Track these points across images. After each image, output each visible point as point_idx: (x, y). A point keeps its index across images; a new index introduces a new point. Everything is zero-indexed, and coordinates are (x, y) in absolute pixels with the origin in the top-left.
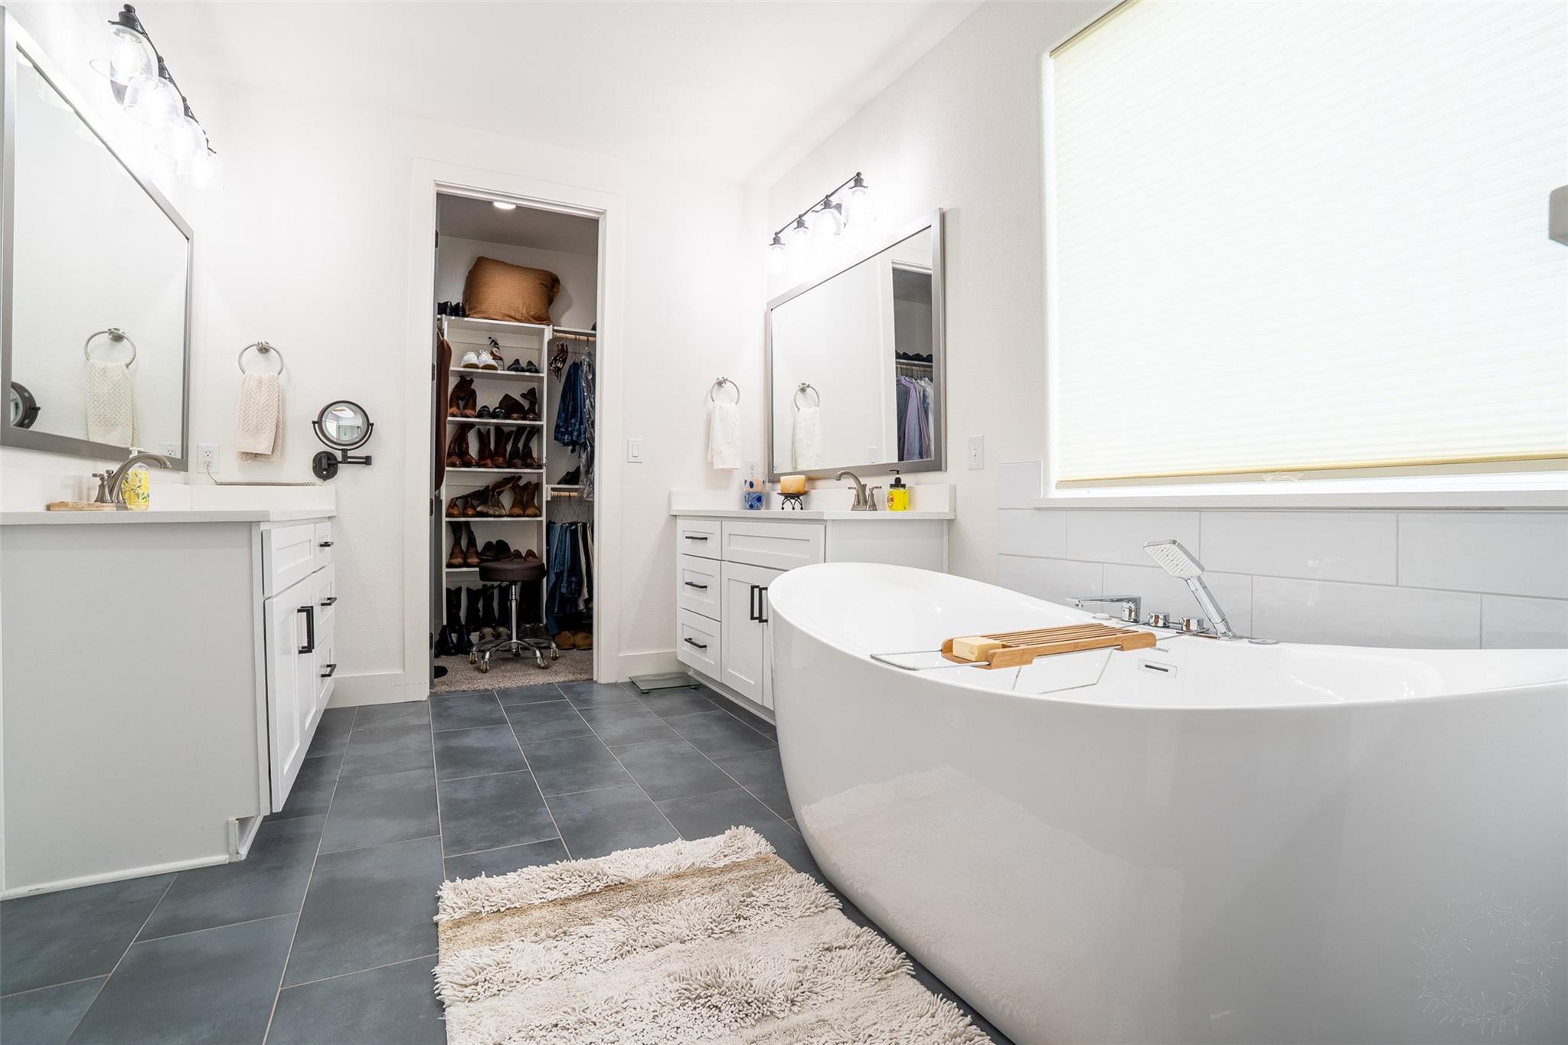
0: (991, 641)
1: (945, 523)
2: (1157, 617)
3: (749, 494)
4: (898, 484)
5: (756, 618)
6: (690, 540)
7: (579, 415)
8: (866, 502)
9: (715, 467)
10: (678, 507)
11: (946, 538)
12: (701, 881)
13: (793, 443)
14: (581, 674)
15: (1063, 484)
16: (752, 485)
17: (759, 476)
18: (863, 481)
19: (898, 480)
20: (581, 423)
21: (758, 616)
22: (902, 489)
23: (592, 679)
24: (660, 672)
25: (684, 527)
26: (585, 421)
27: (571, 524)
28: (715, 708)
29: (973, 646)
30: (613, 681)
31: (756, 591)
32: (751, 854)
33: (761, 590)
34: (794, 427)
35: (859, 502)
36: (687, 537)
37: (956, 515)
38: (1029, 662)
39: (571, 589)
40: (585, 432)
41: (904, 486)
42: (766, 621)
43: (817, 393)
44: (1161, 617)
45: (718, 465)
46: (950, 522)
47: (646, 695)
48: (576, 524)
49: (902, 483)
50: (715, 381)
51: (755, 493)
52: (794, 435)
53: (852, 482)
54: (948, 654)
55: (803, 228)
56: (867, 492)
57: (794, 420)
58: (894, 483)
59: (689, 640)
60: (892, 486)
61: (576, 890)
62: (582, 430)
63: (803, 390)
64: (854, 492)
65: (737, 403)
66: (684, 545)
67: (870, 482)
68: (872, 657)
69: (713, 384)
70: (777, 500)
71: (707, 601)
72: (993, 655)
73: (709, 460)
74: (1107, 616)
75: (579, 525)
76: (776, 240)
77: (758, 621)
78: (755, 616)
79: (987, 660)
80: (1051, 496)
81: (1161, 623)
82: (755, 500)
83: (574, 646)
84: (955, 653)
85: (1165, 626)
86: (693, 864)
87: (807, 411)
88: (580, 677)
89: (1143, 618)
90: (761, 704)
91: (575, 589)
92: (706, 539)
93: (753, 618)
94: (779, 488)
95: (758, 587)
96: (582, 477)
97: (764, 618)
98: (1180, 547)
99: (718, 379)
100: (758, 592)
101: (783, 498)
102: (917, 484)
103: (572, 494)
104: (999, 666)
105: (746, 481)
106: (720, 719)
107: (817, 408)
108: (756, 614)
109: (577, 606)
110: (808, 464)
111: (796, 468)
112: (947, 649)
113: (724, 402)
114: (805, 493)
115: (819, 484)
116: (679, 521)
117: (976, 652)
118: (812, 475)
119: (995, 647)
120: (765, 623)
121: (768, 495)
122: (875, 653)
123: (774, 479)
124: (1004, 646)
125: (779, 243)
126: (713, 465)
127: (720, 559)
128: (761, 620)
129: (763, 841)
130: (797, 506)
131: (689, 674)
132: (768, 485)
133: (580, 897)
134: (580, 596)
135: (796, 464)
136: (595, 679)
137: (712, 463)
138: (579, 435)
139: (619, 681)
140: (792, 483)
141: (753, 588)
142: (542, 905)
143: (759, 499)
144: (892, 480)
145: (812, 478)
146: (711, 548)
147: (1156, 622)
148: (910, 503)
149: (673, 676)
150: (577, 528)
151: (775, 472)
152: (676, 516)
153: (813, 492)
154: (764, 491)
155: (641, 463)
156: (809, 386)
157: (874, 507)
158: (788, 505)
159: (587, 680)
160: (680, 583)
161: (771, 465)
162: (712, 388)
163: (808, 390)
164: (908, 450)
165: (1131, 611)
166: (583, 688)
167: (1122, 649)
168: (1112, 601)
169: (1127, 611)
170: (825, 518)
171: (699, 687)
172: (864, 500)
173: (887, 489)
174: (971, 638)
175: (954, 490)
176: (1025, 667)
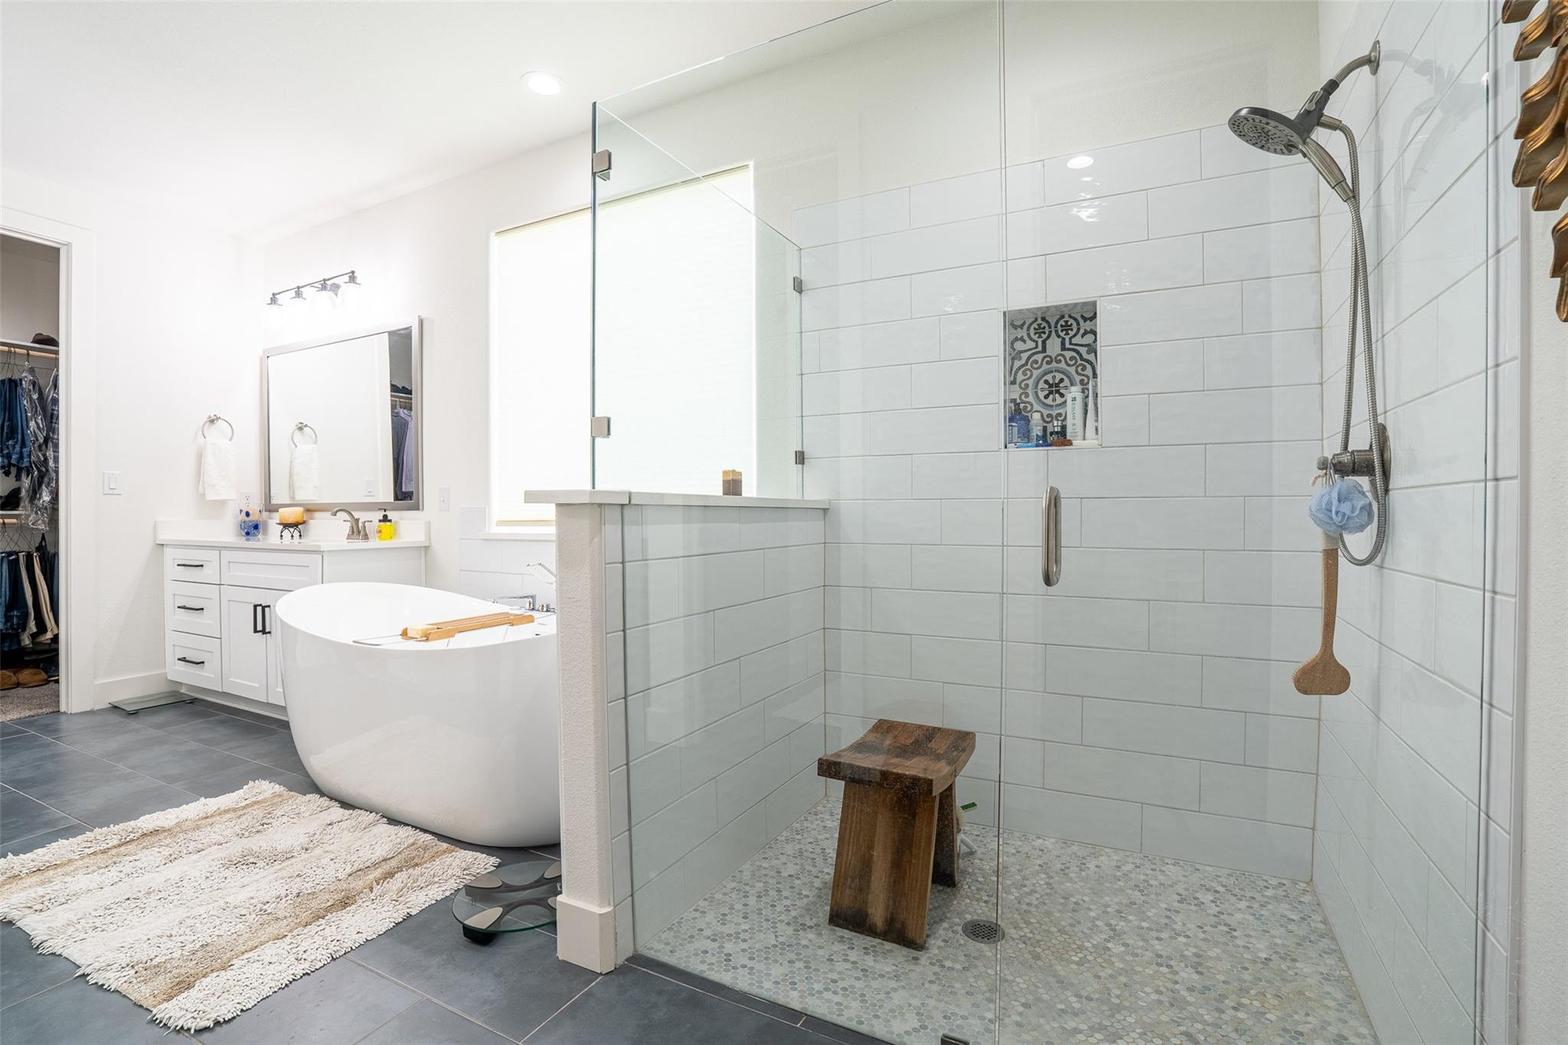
0: (430, 626)
1: (423, 550)
2: (543, 606)
3: (245, 522)
4: (385, 519)
5: (260, 631)
6: (183, 567)
7: (20, 437)
8: (359, 532)
9: (208, 498)
10: (164, 536)
11: (423, 559)
12: (228, 816)
13: (291, 476)
14: (41, 708)
15: (500, 523)
16: (248, 514)
17: (255, 506)
18: (356, 515)
19: (385, 517)
20: (23, 445)
21: (261, 629)
22: (388, 523)
23: (59, 711)
24: (146, 693)
25: (171, 556)
26: (28, 443)
27: (10, 554)
28: (217, 715)
29: (418, 630)
30: (88, 709)
31: (259, 609)
32: (268, 794)
33: (263, 608)
34: (291, 462)
35: (353, 532)
36: (178, 565)
37: (430, 543)
38: (454, 636)
39: (12, 624)
40: (29, 456)
41: (390, 521)
42: (270, 632)
43: (315, 433)
44: (545, 606)
45: (211, 496)
46: (426, 548)
47: (132, 716)
48: (17, 553)
49: (389, 518)
50: (205, 419)
51: (251, 522)
52: (291, 469)
53: (346, 516)
54: (405, 637)
55: (301, 299)
56: (360, 525)
57: (292, 455)
58: (382, 518)
59: (183, 660)
60: (380, 521)
61: (115, 842)
62: (25, 454)
63: (300, 429)
64: (349, 524)
65: (230, 440)
66: (172, 571)
67: (362, 516)
68: (354, 642)
69: (204, 421)
70: (274, 528)
71: (205, 622)
72: (430, 634)
73: (201, 490)
74: (518, 607)
75: (21, 554)
76: (274, 300)
77: (261, 633)
78: (258, 629)
79: (427, 637)
80: (492, 532)
81: (545, 609)
82: (252, 529)
83: (18, 685)
84: (409, 635)
85: (547, 611)
86: (219, 809)
87: (305, 446)
88: (40, 711)
89: (537, 607)
90: (265, 701)
91: (18, 624)
92: (202, 566)
93: (256, 631)
94: (276, 518)
95: (260, 605)
96: (25, 502)
97: (267, 630)
98: (543, 566)
99: (210, 417)
100: (261, 611)
101: (282, 527)
102: (401, 519)
103: (6, 521)
104: (432, 640)
105: (241, 511)
106: (223, 722)
107: (313, 445)
108: (260, 628)
109: (19, 642)
110: (306, 495)
111: (293, 498)
112: (404, 634)
113: (216, 436)
114: (304, 523)
115: (317, 515)
116: (168, 551)
117: (420, 633)
118: (309, 507)
119: (433, 629)
120: (268, 635)
121: (265, 523)
122: (355, 639)
123: (271, 508)
124: (438, 628)
125: (275, 303)
126: (205, 497)
127: (219, 583)
128: (264, 632)
129: (277, 786)
130: (296, 534)
131: (181, 691)
132: (265, 514)
133: (119, 846)
134: (24, 630)
135: (293, 493)
136: (62, 710)
137: (203, 495)
138: (21, 457)
139: (96, 709)
140: (292, 514)
141: (255, 607)
142: (83, 858)
143: (256, 527)
144: (380, 515)
145: (310, 510)
146: (208, 573)
147: (542, 609)
148: (395, 533)
149: (165, 695)
150: (17, 559)
151: (272, 502)
152: (163, 545)
153: (311, 522)
154: (261, 519)
155: (120, 495)
156: (306, 426)
157: (366, 537)
158: (286, 533)
159: (51, 713)
160: (170, 605)
161: (268, 496)
162: (204, 425)
163: (306, 429)
164: (407, 475)
165: (530, 603)
166: (51, 719)
167: (512, 625)
168: (521, 598)
169: (528, 604)
170: (322, 550)
171: (193, 701)
172: (358, 531)
173: (376, 522)
174: (418, 626)
175: (428, 525)
176: (451, 639)
